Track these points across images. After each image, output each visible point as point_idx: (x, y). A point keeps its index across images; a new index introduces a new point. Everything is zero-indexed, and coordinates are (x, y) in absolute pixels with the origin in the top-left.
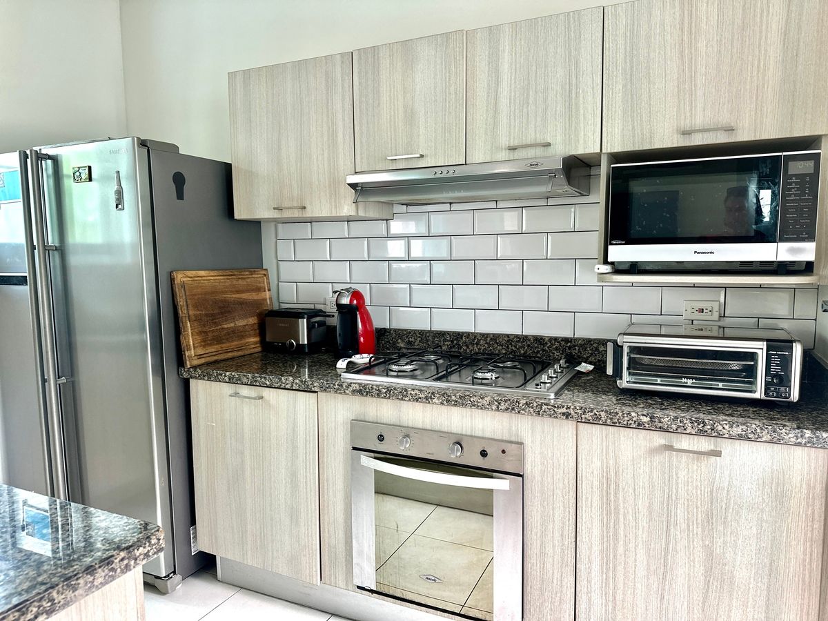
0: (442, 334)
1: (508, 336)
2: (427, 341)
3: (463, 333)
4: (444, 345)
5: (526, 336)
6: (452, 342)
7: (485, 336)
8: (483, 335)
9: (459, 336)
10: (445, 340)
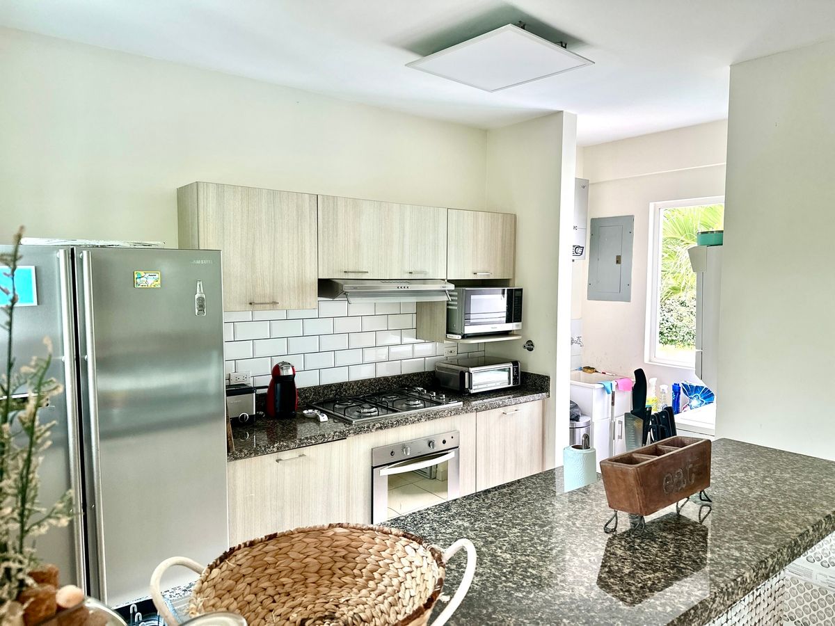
0: (329, 387)
1: (370, 380)
2: (319, 393)
3: (343, 383)
4: (331, 394)
5: (379, 378)
6: (336, 390)
7: (357, 382)
8: (355, 382)
9: (340, 385)
10: (332, 390)
